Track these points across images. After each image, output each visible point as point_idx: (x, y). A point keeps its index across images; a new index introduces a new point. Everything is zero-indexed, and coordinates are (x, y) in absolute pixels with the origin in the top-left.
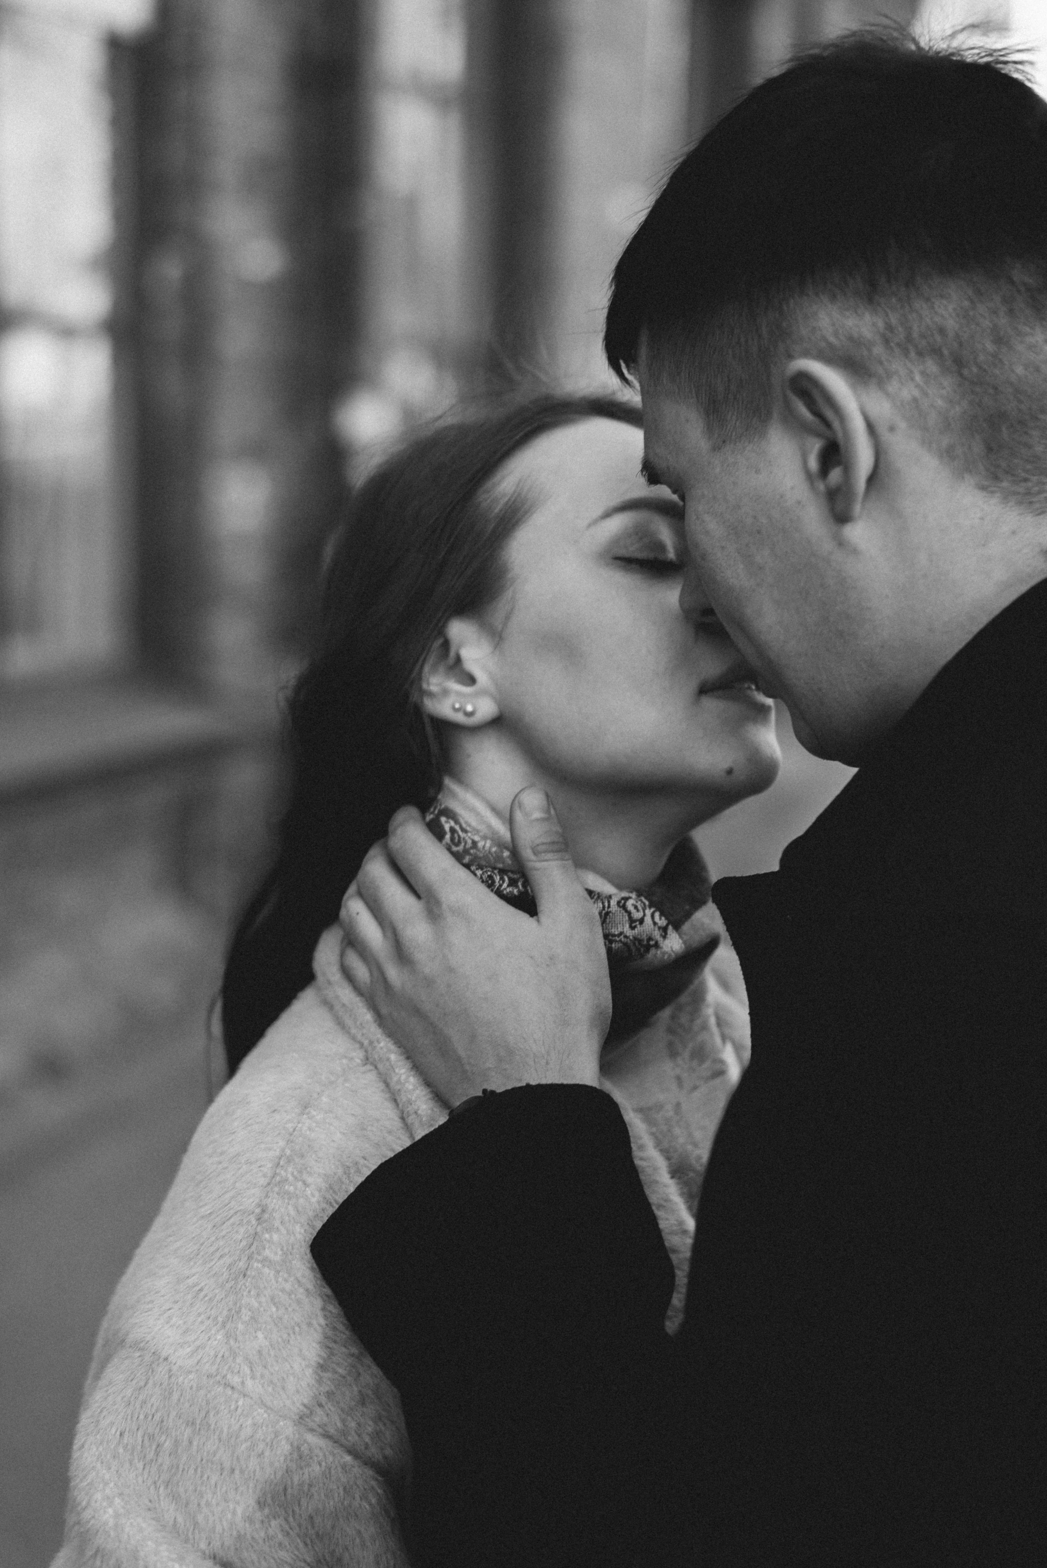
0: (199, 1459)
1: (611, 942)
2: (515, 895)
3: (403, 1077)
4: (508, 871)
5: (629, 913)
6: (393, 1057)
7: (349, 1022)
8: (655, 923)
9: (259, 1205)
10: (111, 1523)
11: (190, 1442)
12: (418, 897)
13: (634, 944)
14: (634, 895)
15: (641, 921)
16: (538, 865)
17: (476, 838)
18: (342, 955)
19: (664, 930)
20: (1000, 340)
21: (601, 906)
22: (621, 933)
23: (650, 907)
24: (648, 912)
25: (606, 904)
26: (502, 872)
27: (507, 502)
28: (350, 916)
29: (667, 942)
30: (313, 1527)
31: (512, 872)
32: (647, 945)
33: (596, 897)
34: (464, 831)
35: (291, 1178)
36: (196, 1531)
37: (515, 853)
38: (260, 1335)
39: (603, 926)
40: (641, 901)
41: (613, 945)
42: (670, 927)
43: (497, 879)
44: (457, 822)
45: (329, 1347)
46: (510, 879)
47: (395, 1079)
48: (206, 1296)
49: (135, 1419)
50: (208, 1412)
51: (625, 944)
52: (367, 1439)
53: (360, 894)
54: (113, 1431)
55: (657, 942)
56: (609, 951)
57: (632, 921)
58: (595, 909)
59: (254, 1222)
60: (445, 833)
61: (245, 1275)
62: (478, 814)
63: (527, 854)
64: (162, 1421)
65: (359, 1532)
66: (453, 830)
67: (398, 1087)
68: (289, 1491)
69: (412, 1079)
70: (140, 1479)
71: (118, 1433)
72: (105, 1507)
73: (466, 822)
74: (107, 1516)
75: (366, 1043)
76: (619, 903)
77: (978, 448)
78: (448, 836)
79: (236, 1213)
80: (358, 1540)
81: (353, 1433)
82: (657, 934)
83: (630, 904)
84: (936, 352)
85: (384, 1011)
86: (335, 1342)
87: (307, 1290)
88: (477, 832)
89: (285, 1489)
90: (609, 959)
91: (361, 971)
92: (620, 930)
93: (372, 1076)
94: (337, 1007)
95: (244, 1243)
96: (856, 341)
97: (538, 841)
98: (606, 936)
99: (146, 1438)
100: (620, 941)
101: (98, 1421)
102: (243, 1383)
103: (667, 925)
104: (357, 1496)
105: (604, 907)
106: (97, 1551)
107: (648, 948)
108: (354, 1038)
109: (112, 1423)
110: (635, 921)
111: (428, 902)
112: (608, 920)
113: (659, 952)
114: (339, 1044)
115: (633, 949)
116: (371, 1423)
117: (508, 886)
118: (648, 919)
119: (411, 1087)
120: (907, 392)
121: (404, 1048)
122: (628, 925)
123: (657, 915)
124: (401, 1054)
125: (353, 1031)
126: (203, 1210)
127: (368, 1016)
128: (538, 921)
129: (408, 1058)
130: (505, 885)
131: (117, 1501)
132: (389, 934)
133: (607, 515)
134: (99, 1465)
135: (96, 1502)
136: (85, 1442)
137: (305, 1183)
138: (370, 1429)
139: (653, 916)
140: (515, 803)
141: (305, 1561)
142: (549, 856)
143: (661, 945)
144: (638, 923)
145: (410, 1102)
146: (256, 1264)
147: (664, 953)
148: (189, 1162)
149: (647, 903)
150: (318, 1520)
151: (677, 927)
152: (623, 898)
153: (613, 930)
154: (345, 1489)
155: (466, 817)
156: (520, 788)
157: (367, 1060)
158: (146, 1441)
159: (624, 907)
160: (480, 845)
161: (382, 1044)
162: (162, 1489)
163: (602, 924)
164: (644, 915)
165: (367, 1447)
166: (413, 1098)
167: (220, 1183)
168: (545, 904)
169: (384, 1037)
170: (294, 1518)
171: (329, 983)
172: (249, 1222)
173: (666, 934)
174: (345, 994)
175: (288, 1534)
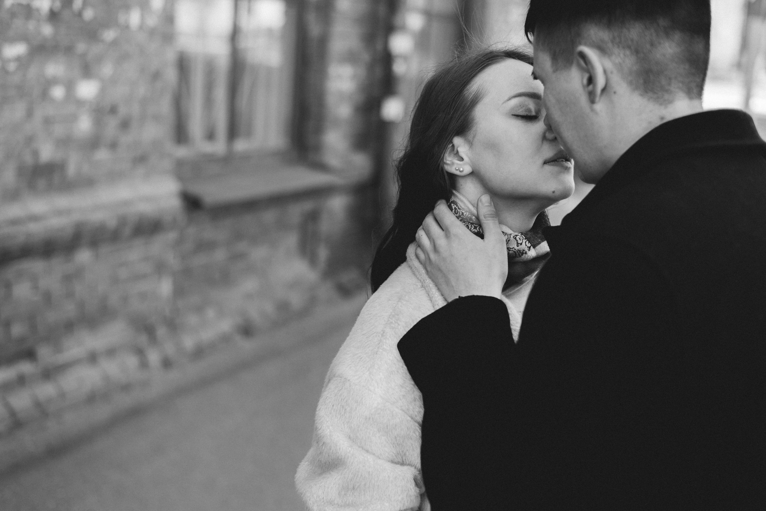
0: (359, 414)
1: (509, 250)
2: (476, 232)
3: (434, 292)
4: (474, 224)
5: (517, 241)
6: (431, 285)
7: (417, 273)
8: (526, 245)
9: (382, 331)
10: (328, 434)
11: (356, 408)
12: (443, 230)
13: (518, 252)
14: (520, 234)
15: (521, 244)
16: (485, 221)
17: (463, 212)
18: (416, 249)
19: (530, 248)
20: (652, 45)
21: (507, 237)
22: (513, 248)
23: (525, 239)
24: (524, 241)
25: (509, 237)
26: (472, 224)
27: (474, 95)
28: (419, 237)
29: (530, 252)
30: (396, 441)
31: (475, 224)
32: (523, 253)
33: (505, 234)
34: (459, 208)
35: (393, 322)
36: (357, 439)
37: (478, 218)
38: (381, 374)
39: (507, 245)
40: (522, 236)
41: (510, 252)
42: (532, 247)
43: (470, 226)
44: (457, 206)
45: (404, 380)
46: (474, 226)
47: (431, 293)
48: (363, 360)
49: (338, 400)
50: (362, 398)
51: (514, 252)
52: (416, 414)
53: (423, 229)
54: (330, 404)
55: (526, 252)
56: (508, 254)
57: (518, 243)
58: (505, 238)
59: (380, 336)
60: (453, 209)
61: (376, 354)
62: (464, 203)
63: (482, 218)
64: (347, 402)
65: (412, 445)
66: (455, 208)
67: (432, 296)
68: (389, 427)
69: (437, 293)
70: (339, 422)
71: (332, 405)
72: (327, 429)
73: (460, 206)
74: (327, 432)
75: (422, 280)
76: (514, 236)
77: (641, 81)
78: (454, 211)
79: (374, 333)
80: (411, 448)
81: (411, 410)
82: (526, 249)
83: (518, 238)
84: (629, 47)
85: (429, 269)
86: (406, 379)
87: (397, 360)
88: (464, 209)
89: (387, 426)
90: (508, 257)
91: (422, 256)
92: (513, 246)
93: (424, 292)
94: (413, 268)
95: (377, 343)
96: (602, 41)
97: (486, 213)
98: (508, 248)
99: (341, 407)
100: (513, 250)
101: (325, 401)
102: (374, 390)
103: (531, 246)
104: (412, 432)
105: (508, 238)
106: (324, 443)
107: (523, 254)
108: (418, 279)
109: (330, 402)
110: (519, 244)
111: (446, 232)
112: (509, 243)
113: (526, 256)
114: (414, 280)
115: (517, 253)
116: (418, 408)
117: (473, 229)
118: (524, 243)
119: (436, 296)
120: (618, 60)
121: (435, 283)
122: (516, 245)
123: (527, 242)
124: (434, 284)
125: (418, 276)
126: (363, 332)
127: (423, 271)
128: (484, 241)
129: (436, 286)
130: (472, 229)
131: (331, 427)
132: (433, 243)
133: (510, 99)
134: (325, 416)
135: (324, 427)
136: (321, 408)
137: (399, 325)
138: (417, 410)
139: (525, 243)
140: (479, 200)
141: (393, 453)
142: (490, 219)
143: (528, 253)
144: (520, 244)
145: (436, 301)
146: (380, 350)
147: (528, 256)
148: (359, 319)
149: (524, 237)
150: (398, 438)
151: (534, 247)
152: (515, 235)
153: (510, 246)
154: (407, 428)
155: (460, 204)
156: (480, 195)
157: (422, 286)
158: (341, 409)
159: (515, 238)
160: (465, 214)
161: (427, 281)
162: (346, 425)
163: (507, 244)
164: (523, 242)
165: (416, 416)
166: (437, 300)
167: (370, 323)
168: (486, 235)
169: (428, 279)
170: (390, 437)
171: (411, 259)
172: (379, 336)
173: (530, 249)
174: (416, 263)
175: (388, 442)
